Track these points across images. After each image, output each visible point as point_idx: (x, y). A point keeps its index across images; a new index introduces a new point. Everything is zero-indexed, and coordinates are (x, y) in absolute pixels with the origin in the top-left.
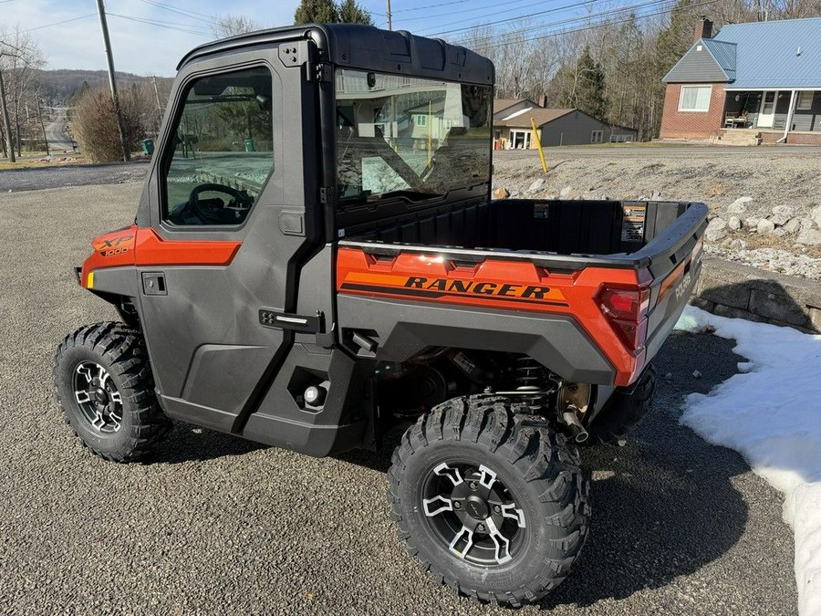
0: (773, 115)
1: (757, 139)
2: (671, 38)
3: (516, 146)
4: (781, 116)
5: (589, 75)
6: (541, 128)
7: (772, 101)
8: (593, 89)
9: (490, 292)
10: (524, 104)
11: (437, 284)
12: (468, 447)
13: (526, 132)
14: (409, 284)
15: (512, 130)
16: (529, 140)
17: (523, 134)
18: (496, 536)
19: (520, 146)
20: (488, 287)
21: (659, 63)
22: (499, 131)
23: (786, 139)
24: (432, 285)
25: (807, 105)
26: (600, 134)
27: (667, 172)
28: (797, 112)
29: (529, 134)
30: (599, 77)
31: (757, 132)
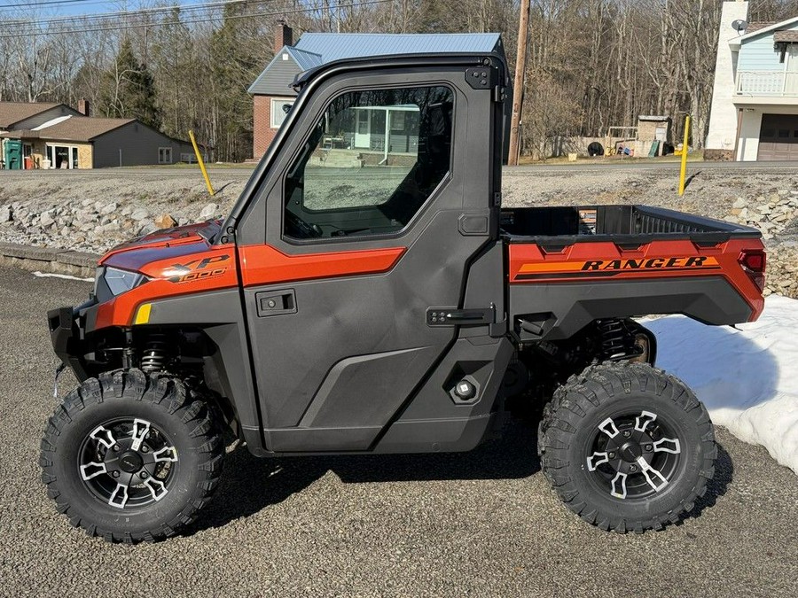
0: (369, 135)
1: (360, 161)
2: (228, 38)
3: (58, 165)
4: (377, 136)
5: (134, 77)
6: (91, 142)
7: (366, 119)
8: (142, 95)
9: (658, 265)
10: (60, 109)
11: (613, 264)
12: (637, 397)
13: (71, 147)
14: (586, 267)
15: (49, 144)
16: (75, 157)
17: (66, 150)
18: (649, 472)
19: (64, 165)
20: (657, 262)
21: (218, 69)
22: (30, 144)
23: (387, 161)
24: (608, 266)
25: (400, 126)
26: (168, 152)
27: (360, 193)
28: (393, 132)
29: (75, 150)
30: (147, 81)
31: (358, 153)
